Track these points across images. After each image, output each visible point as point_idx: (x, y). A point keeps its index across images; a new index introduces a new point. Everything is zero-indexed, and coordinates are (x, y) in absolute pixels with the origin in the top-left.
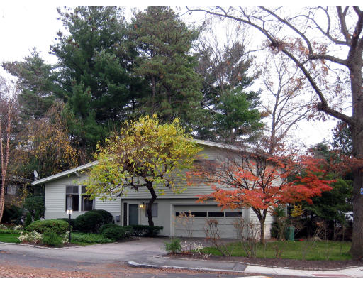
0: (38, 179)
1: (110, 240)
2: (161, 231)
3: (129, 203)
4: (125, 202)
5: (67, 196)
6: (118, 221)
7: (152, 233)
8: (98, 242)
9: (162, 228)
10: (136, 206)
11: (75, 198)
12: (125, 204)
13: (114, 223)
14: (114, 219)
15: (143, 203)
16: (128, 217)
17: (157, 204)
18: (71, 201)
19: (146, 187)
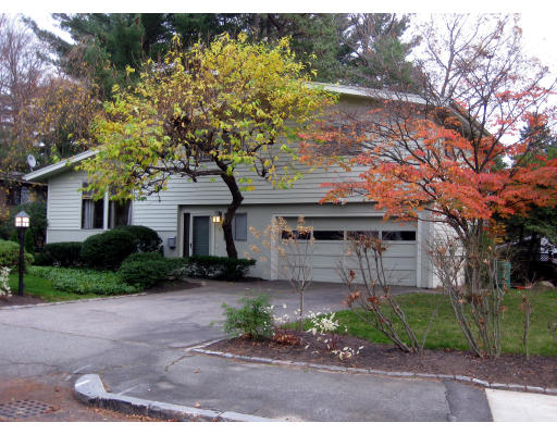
0: (35, 169)
1: (131, 288)
2: (251, 268)
3: (194, 213)
4: (186, 211)
5: (84, 201)
6: (173, 248)
7: (233, 271)
8: (99, 293)
9: (253, 262)
10: (207, 218)
11: (99, 205)
12: (187, 216)
13: (162, 251)
14: (164, 243)
15: (220, 214)
16: (191, 241)
17: (245, 214)
18: (91, 210)
19: (219, 178)
